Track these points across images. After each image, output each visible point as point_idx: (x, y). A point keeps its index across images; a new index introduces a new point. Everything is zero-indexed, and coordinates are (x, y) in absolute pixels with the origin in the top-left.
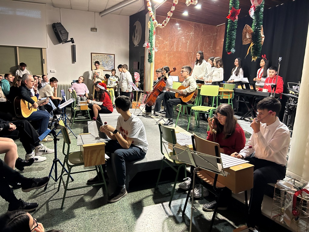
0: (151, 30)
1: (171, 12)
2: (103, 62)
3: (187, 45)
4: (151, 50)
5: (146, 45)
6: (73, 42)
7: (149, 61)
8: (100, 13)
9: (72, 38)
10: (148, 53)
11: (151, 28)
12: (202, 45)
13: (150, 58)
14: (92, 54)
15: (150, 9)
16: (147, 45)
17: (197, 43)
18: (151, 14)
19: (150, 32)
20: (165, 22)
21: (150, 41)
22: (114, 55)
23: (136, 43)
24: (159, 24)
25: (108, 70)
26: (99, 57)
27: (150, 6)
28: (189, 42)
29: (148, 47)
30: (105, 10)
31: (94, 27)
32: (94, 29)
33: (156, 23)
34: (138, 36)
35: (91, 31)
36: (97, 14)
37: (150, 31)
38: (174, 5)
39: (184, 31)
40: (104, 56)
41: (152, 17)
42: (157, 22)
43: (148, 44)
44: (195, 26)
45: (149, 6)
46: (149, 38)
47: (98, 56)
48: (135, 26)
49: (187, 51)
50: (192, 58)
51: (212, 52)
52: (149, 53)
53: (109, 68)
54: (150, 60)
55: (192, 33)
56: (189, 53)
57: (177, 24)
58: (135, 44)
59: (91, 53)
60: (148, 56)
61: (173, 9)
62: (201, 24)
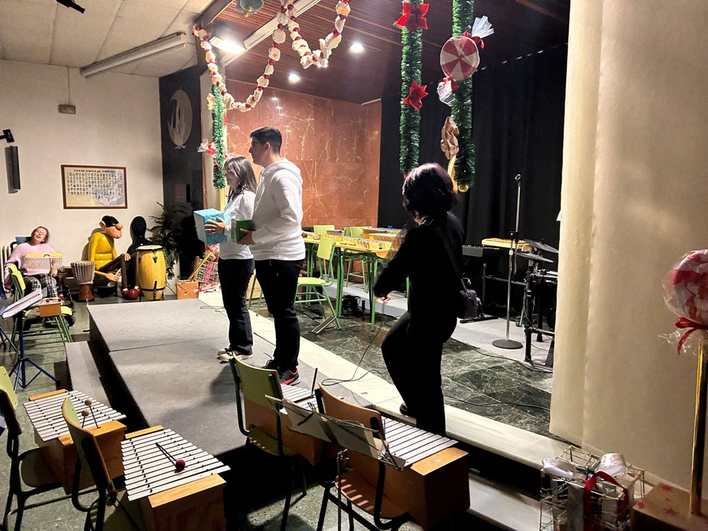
0: (216, 114)
1: (265, 76)
2: (96, 186)
3: (301, 145)
4: (219, 159)
5: (204, 147)
6: (10, 139)
7: (216, 185)
8: (83, 69)
9: (9, 131)
10: (213, 165)
11: (216, 110)
12: (334, 145)
13: (219, 178)
14: (65, 168)
15: (213, 68)
16: (207, 148)
17: (322, 142)
18: (217, 80)
19: (214, 119)
20: (253, 98)
21: (217, 138)
22: (125, 169)
23: (179, 141)
24: (239, 103)
25: (108, 206)
26: (83, 175)
27: (214, 61)
28: (304, 138)
29: (211, 151)
30: (95, 64)
31: (67, 103)
32: (66, 108)
33: (230, 100)
34: (184, 125)
35: (60, 111)
36: (75, 73)
37: (214, 115)
38: (271, 62)
39: (293, 115)
40: (97, 173)
41: (219, 85)
42: (232, 98)
43: (209, 146)
44: (315, 105)
45: (211, 61)
46: (214, 131)
47: (82, 173)
48: (175, 101)
49: (302, 159)
50: (313, 173)
51: (357, 161)
52: (216, 166)
53: (111, 201)
54: (218, 181)
55: (309, 119)
56: (307, 162)
57: (275, 99)
58: (176, 143)
59: (63, 167)
60: (213, 173)
61: (270, 70)
62: (329, 101)
